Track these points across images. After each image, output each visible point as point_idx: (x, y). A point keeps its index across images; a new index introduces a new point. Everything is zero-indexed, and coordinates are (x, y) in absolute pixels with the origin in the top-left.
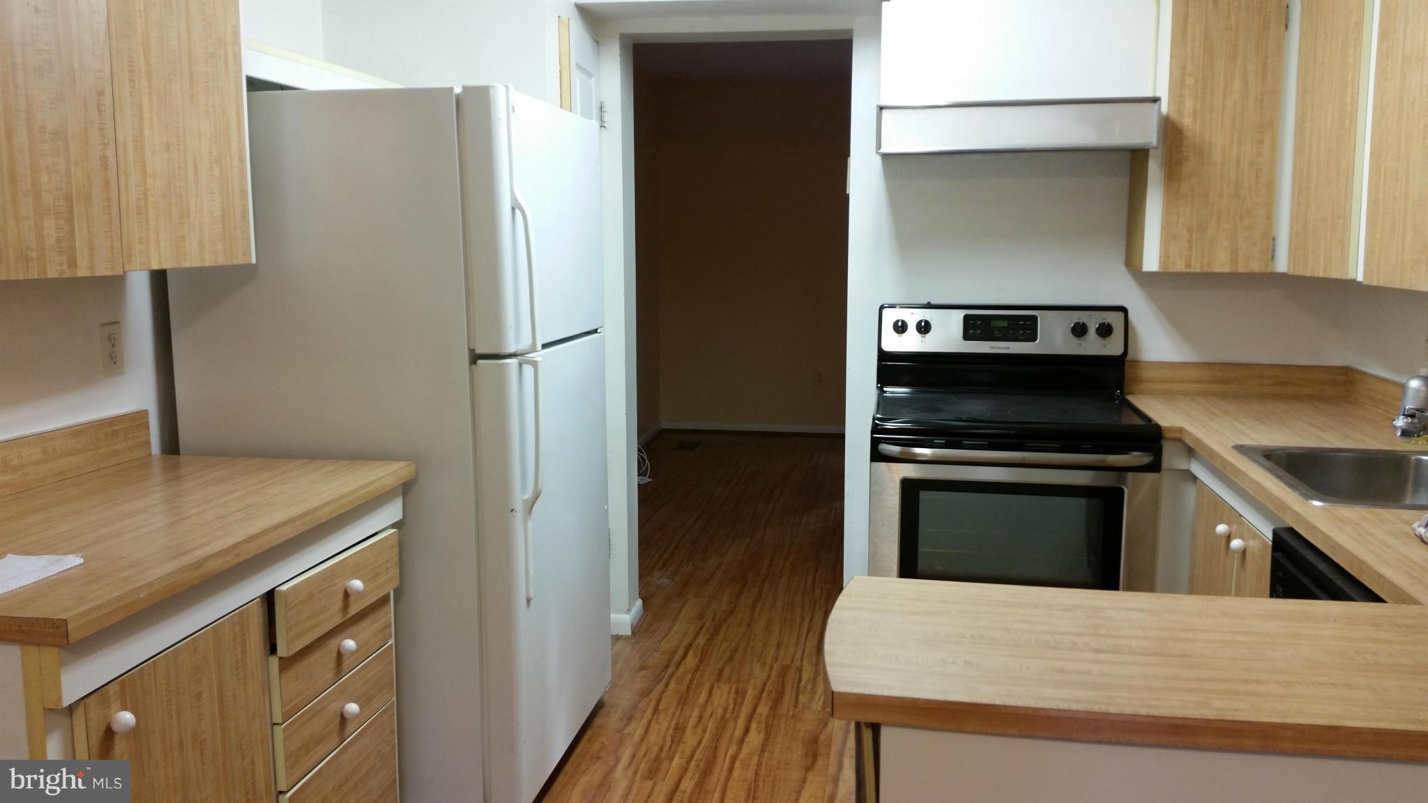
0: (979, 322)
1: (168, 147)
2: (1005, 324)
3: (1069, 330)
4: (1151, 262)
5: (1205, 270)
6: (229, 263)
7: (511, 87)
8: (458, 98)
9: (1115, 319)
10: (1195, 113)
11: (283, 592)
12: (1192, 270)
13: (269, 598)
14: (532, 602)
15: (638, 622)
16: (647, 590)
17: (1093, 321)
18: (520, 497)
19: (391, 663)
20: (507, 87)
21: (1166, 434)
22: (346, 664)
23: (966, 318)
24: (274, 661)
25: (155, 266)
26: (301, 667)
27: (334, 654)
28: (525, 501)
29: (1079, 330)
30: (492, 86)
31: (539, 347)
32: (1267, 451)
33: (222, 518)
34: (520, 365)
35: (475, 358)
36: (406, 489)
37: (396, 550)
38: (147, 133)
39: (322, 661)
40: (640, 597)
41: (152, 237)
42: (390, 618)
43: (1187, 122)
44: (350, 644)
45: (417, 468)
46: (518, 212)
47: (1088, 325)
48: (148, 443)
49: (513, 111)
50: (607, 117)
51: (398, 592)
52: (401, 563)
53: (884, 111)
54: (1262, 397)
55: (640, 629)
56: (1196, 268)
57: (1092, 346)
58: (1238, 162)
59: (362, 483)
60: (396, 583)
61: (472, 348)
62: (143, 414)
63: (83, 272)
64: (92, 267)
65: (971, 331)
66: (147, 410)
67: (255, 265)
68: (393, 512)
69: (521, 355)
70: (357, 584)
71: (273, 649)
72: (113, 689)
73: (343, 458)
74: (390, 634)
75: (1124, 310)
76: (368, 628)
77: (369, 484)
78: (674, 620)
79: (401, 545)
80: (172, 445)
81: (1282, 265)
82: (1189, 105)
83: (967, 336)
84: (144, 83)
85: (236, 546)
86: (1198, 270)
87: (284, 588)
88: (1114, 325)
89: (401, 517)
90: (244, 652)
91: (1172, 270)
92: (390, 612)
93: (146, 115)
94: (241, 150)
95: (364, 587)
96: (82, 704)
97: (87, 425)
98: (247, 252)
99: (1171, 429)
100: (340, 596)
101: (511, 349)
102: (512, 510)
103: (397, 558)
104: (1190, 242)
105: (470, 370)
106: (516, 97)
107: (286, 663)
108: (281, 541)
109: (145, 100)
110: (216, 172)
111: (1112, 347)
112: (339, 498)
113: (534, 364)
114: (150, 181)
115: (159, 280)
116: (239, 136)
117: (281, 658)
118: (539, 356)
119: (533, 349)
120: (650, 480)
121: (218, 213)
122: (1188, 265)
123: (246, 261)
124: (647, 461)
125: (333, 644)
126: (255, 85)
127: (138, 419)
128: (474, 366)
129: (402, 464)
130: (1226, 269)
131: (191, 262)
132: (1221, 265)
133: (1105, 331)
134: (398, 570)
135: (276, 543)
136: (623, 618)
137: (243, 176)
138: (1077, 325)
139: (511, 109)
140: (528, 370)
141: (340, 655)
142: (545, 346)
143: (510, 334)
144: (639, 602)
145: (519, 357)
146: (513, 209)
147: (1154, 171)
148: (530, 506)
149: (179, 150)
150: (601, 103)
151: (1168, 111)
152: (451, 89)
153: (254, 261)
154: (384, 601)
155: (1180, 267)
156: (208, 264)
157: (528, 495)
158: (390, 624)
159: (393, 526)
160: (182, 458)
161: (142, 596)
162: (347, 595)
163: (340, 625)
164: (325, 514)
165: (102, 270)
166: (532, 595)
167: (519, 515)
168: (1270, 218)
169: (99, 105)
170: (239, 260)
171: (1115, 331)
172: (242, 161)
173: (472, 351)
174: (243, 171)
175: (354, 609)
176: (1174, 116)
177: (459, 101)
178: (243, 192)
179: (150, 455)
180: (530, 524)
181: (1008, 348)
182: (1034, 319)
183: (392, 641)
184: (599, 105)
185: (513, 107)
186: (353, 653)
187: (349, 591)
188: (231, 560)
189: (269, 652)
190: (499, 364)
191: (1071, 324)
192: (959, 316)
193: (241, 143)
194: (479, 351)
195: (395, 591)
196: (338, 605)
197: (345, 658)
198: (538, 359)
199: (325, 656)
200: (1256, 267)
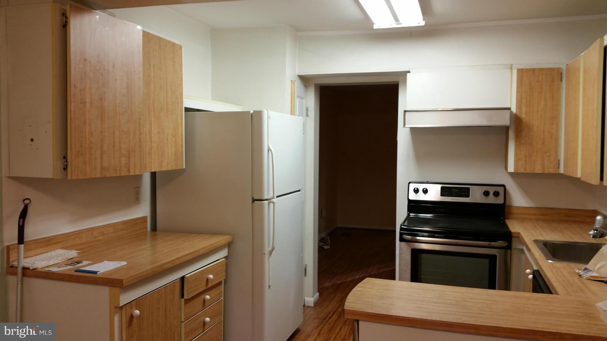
0: (447, 190)
1: (159, 133)
2: (457, 190)
3: (482, 193)
4: (511, 168)
5: (532, 172)
6: (177, 169)
7: (269, 110)
8: (252, 114)
9: (501, 190)
10: (526, 113)
11: (186, 277)
12: (527, 172)
13: (183, 279)
14: (271, 287)
15: (317, 302)
16: (321, 289)
17: (492, 190)
18: (267, 249)
19: (222, 305)
20: (268, 111)
21: (514, 235)
22: (206, 304)
23: (442, 188)
24: (183, 300)
25: (153, 171)
26: (192, 303)
27: (203, 300)
28: (269, 251)
29: (486, 194)
30: (263, 111)
31: (275, 197)
32: (544, 242)
33: (169, 252)
34: (269, 203)
35: (254, 200)
36: (229, 245)
37: (225, 266)
38: (153, 129)
39: (198, 302)
40: (318, 291)
41: (153, 161)
42: (222, 290)
43: (523, 116)
44: (208, 297)
45: (233, 238)
46: (270, 152)
47: (490, 192)
48: (146, 227)
49: (270, 118)
50: (309, 113)
51: (225, 281)
52: (227, 271)
53: (407, 113)
54: (561, 221)
55: (317, 304)
56: (528, 171)
57: (491, 200)
58: (544, 132)
59: (215, 242)
60: (224, 277)
61: (253, 197)
62: (145, 218)
63: (132, 174)
64: (134, 172)
65: (444, 193)
66: (147, 216)
67: (185, 169)
68: (224, 253)
69: (270, 200)
70: (211, 276)
71: (183, 296)
72: (134, 303)
73: (209, 234)
74: (222, 295)
75: (504, 186)
76: (214, 292)
77: (216, 243)
78: (331, 302)
79: (227, 265)
80: (154, 228)
81: (562, 171)
82: (524, 110)
83: (442, 195)
84: (153, 113)
85: (173, 260)
86: (529, 172)
87: (187, 276)
88: (500, 192)
89: (227, 255)
90: (174, 296)
91: (519, 172)
92: (222, 288)
93: (153, 123)
94: (182, 132)
95: (213, 278)
96: (125, 306)
97: (128, 221)
98: (182, 165)
99: (515, 233)
100: (205, 280)
101: (266, 197)
102: (264, 254)
103: (225, 269)
104: (526, 161)
105: (252, 205)
106: (271, 113)
107: (187, 301)
108: (187, 260)
109: (153, 118)
110: (174, 139)
111: (500, 200)
112: (206, 247)
113: (273, 203)
114: (153, 144)
115: (153, 175)
116: (181, 128)
117: (185, 299)
118: (275, 200)
119: (273, 198)
120: (329, 247)
121: (174, 153)
122: (525, 170)
123: (182, 168)
124: (329, 241)
125: (202, 297)
126: (187, 110)
127: (144, 219)
128: (253, 203)
129: (228, 236)
130: (540, 172)
131: (164, 169)
132: (538, 170)
133: (496, 194)
134: (225, 273)
135: (186, 260)
136: (310, 299)
137: (182, 141)
138: (485, 191)
139: (269, 118)
140: (271, 205)
141: (204, 301)
142: (277, 197)
143: (266, 193)
144: (318, 294)
145: (269, 201)
146: (268, 151)
147: (511, 134)
148: (271, 253)
149: (162, 133)
150: (307, 108)
151: (516, 112)
152: (250, 112)
153: (184, 168)
154: (220, 283)
155: (522, 170)
156: (169, 169)
157: (270, 249)
158: (222, 292)
159: (224, 258)
160: (157, 233)
161: (144, 274)
162: (207, 280)
163: (205, 290)
164: (202, 252)
165: (138, 173)
166: (271, 285)
167: (267, 256)
168: (557, 152)
169: (139, 123)
170: (180, 168)
171: (500, 194)
172: (182, 135)
173: (253, 198)
174: (182, 139)
175: (210, 285)
176: (518, 114)
177: (252, 115)
178: (182, 145)
179: (147, 231)
180: (271, 259)
181: (458, 200)
182: (469, 189)
183: (222, 298)
184: (306, 109)
185: (270, 117)
186: (209, 300)
187: (208, 279)
188: (171, 265)
189: (181, 297)
190: (262, 203)
191: (483, 191)
192: (439, 187)
193: (182, 130)
194: (255, 198)
195: (225, 280)
196: (205, 283)
197: (206, 302)
198: (275, 201)
199: (199, 301)
200: (552, 171)
